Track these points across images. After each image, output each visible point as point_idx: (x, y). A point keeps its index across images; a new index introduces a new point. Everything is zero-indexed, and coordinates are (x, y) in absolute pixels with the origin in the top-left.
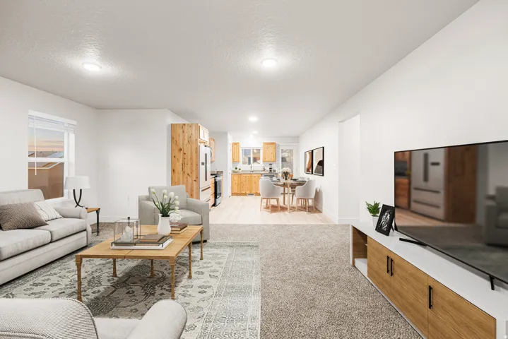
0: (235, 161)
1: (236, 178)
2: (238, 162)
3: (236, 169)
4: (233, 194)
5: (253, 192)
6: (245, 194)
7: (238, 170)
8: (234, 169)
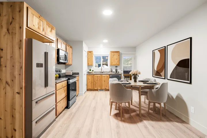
0: (89, 65)
1: (90, 77)
2: (92, 65)
3: (90, 70)
4: (88, 90)
5: (103, 88)
6: (97, 90)
7: (91, 71)
8: (89, 71)
